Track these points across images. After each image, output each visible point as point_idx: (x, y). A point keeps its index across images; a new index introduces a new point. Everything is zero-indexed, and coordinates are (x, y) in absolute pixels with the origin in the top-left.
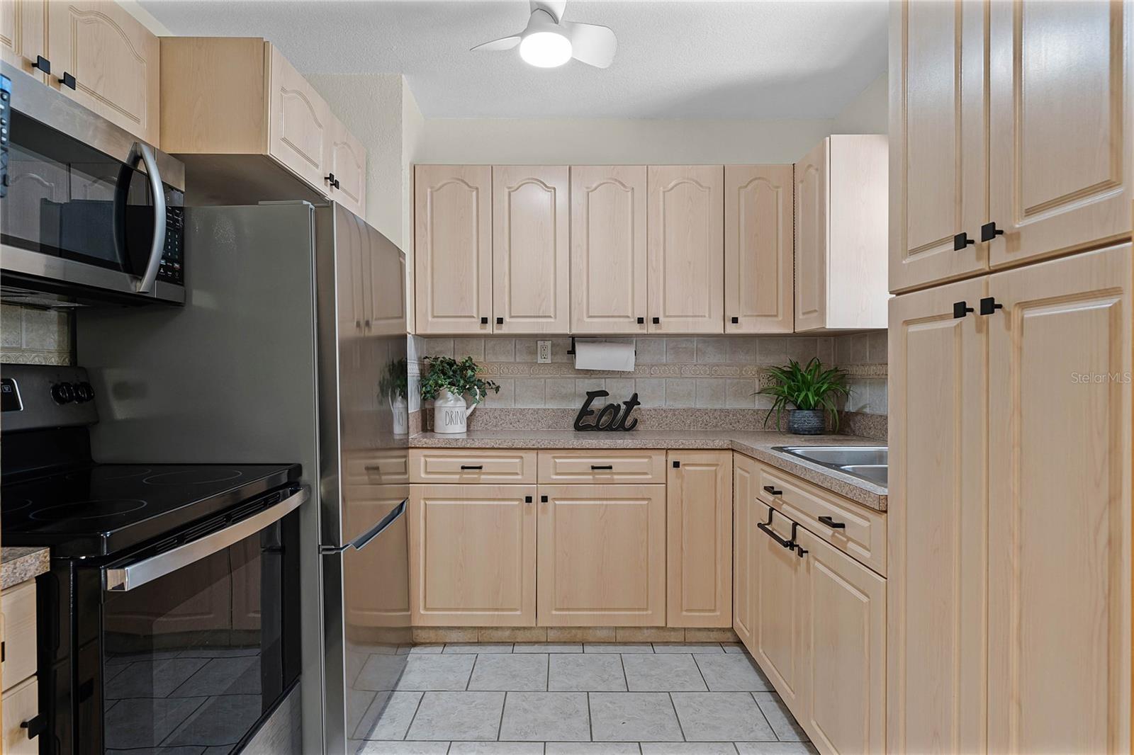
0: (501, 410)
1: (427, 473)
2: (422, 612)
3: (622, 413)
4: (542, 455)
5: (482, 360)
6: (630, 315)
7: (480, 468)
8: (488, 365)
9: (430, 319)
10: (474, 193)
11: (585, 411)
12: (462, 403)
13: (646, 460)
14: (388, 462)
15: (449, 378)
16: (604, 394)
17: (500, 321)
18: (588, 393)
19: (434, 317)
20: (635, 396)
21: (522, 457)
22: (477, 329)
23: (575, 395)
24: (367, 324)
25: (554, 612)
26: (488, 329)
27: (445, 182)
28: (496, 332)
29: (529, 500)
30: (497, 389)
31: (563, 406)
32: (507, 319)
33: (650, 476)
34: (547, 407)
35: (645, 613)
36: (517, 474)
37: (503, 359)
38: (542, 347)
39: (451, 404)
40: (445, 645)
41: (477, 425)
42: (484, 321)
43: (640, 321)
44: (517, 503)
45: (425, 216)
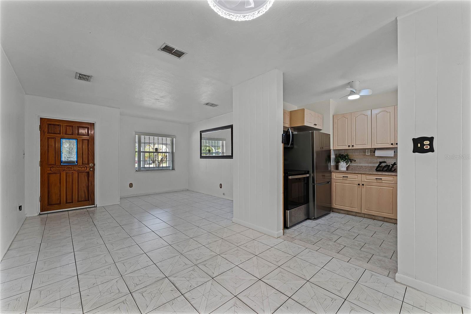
0: (356, 166)
1: (335, 177)
2: (334, 205)
3: (390, 167)
4: (362, 175)
5: (351, 154)
6: (389, 143)
7: (347, 177)
8: (352, 155)
9: (337, 146)
10: (347, 119)
11: (378, 166)
12: (345, 164)
13: (392, 178)
14: (327, 175)
15: (341, 158)
16: (385, 162)
17: (353, 146)
18: (379, 162)
19: (338, 146)
20: (395, 163)
21: (357, 175)
22: (348, 148)
23: (377, 162)
24: (322, 148)
25: (366, 210)
26: (350, 148)
27: (340, 117)
28: (352, 148)
29: (359, 184)
30: (355, 161)
31: (373, 165)
32: (355, 145)
33: (393, 182)
34: (369, 165)
35: (392, 215)
36: (356, 179)
37: (357, 154)
38: (367, 151)
39: (342, 164)
40: (340, 213)
41: (350, 169)
42: (349, 146)
43: (392, 144)
44: (356, 185)
45: (336, 126)
